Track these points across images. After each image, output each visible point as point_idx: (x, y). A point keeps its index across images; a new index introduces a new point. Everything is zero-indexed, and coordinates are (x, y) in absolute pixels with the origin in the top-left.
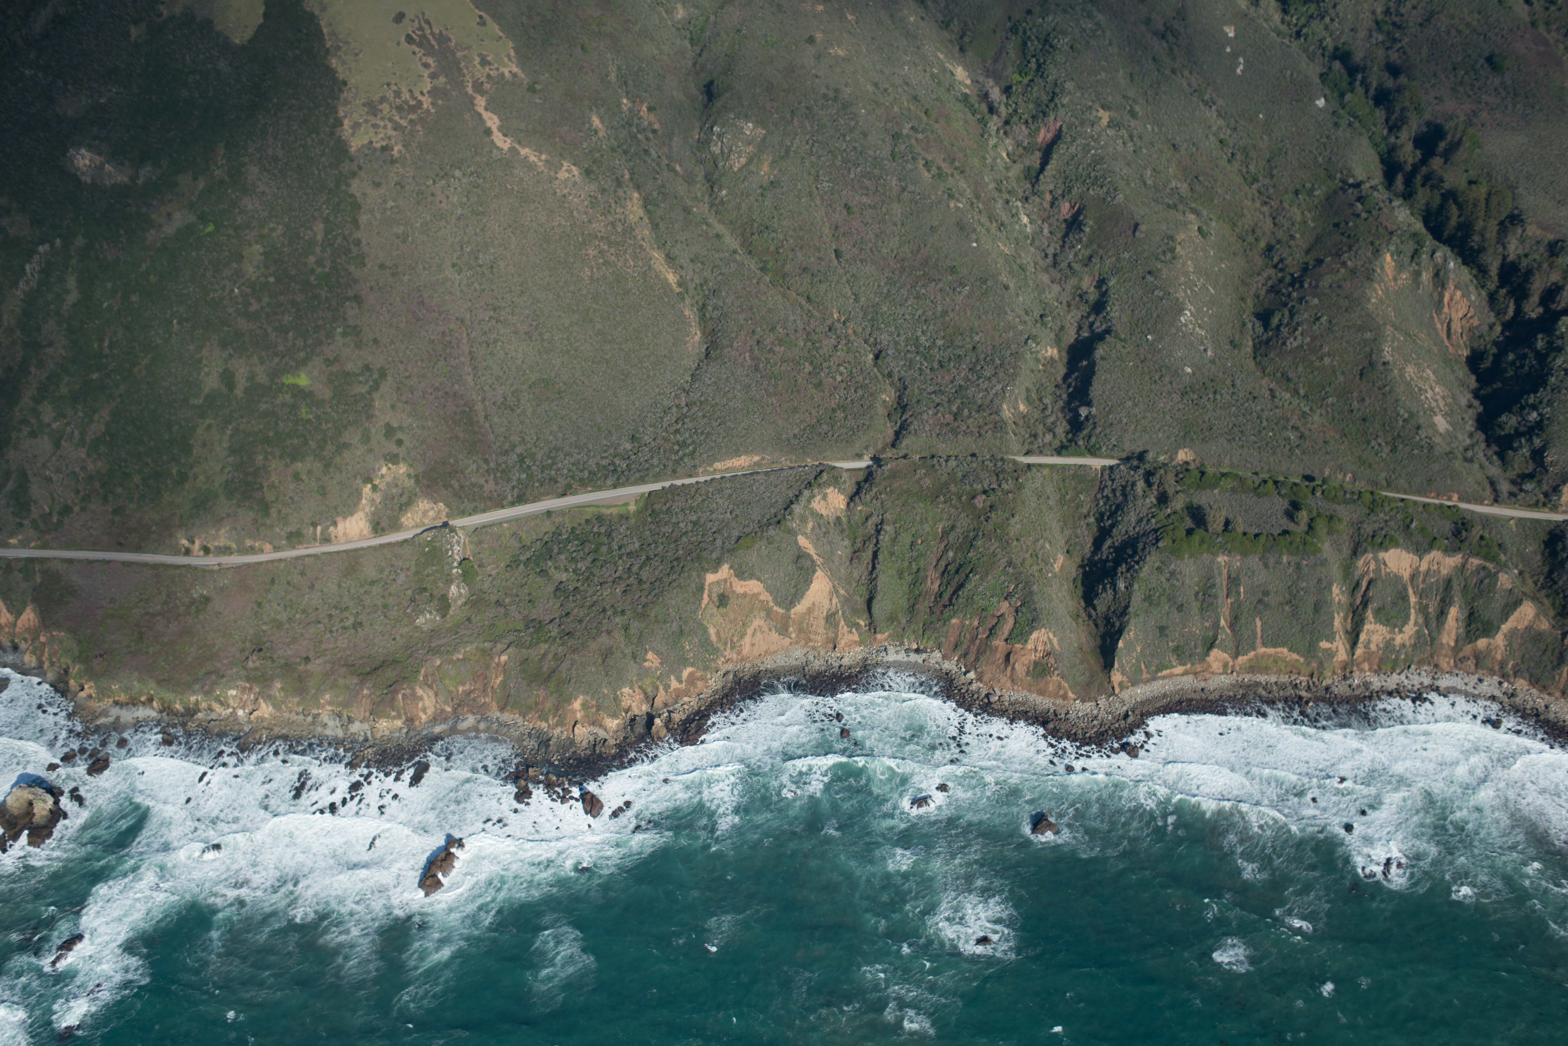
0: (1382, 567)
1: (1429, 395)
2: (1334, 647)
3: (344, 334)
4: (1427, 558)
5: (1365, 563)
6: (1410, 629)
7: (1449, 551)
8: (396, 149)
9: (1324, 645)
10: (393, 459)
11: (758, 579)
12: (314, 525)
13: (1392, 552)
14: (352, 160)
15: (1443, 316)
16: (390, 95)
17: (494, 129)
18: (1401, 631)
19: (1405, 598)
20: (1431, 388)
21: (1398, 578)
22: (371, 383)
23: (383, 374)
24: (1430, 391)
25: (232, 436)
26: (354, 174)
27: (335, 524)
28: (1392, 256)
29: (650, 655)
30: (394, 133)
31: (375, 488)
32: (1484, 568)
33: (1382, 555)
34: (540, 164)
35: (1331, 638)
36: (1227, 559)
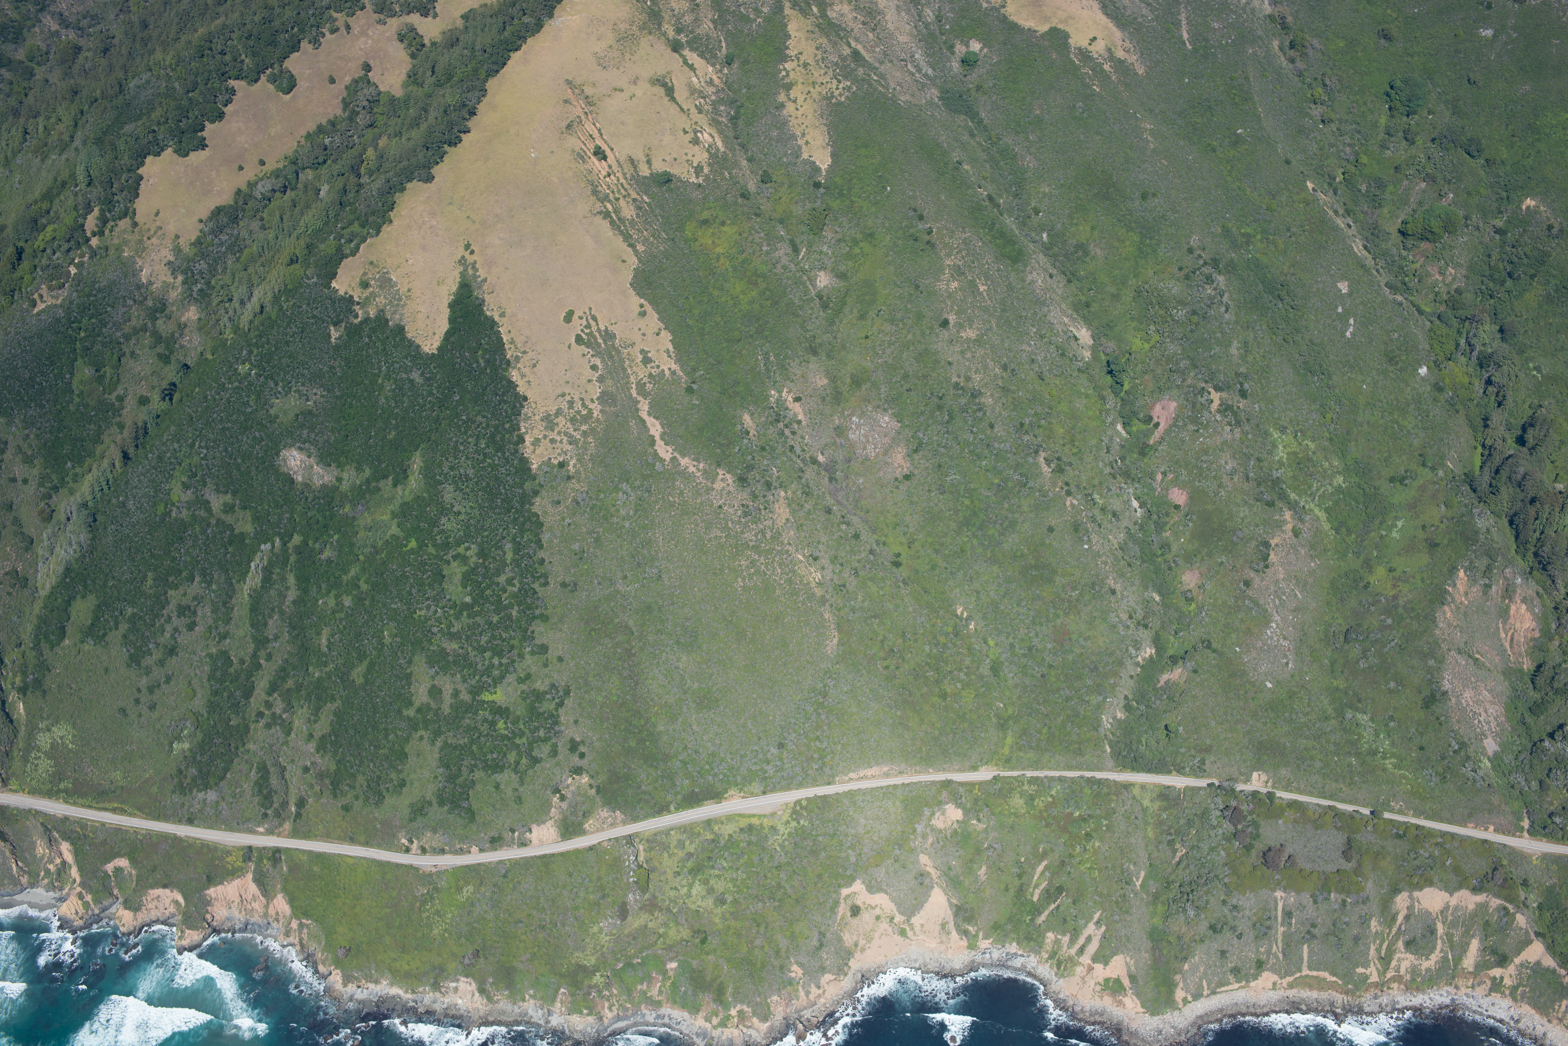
0: (1416, 904)
1: (1481, 719)
2: (1368, 972)
3: (533, 653)
4: (1457, 895)
5: (1401, 901)
6: (1435, 957)
7: (1475, 890)
8: (571, 463)
9: (1360, 970)
10: (578, 771)
11: (886, 893)
12: (513, 831)
13: (1426, 890)
14: (534, 478)
15: (1508, 627)
16: (565, 407)
17: (657, 438)
18: (1427, 959)
19: (1433, 931)
20: (1486, 711)
21: (1428, 913)
22: (557, 700)
23: (567, 692)
24: (1483, 714)
25: (442, 749)
26: (536, 493)
27: (530, 831)
28: (1465, 572)
29: (795, 968)
30: (569, 447)
31: (563, 798)
32: (1505, 908)
33: (1416, 894)
34: (698, 474)
35: (1366, 965)
36: (1283, 895)
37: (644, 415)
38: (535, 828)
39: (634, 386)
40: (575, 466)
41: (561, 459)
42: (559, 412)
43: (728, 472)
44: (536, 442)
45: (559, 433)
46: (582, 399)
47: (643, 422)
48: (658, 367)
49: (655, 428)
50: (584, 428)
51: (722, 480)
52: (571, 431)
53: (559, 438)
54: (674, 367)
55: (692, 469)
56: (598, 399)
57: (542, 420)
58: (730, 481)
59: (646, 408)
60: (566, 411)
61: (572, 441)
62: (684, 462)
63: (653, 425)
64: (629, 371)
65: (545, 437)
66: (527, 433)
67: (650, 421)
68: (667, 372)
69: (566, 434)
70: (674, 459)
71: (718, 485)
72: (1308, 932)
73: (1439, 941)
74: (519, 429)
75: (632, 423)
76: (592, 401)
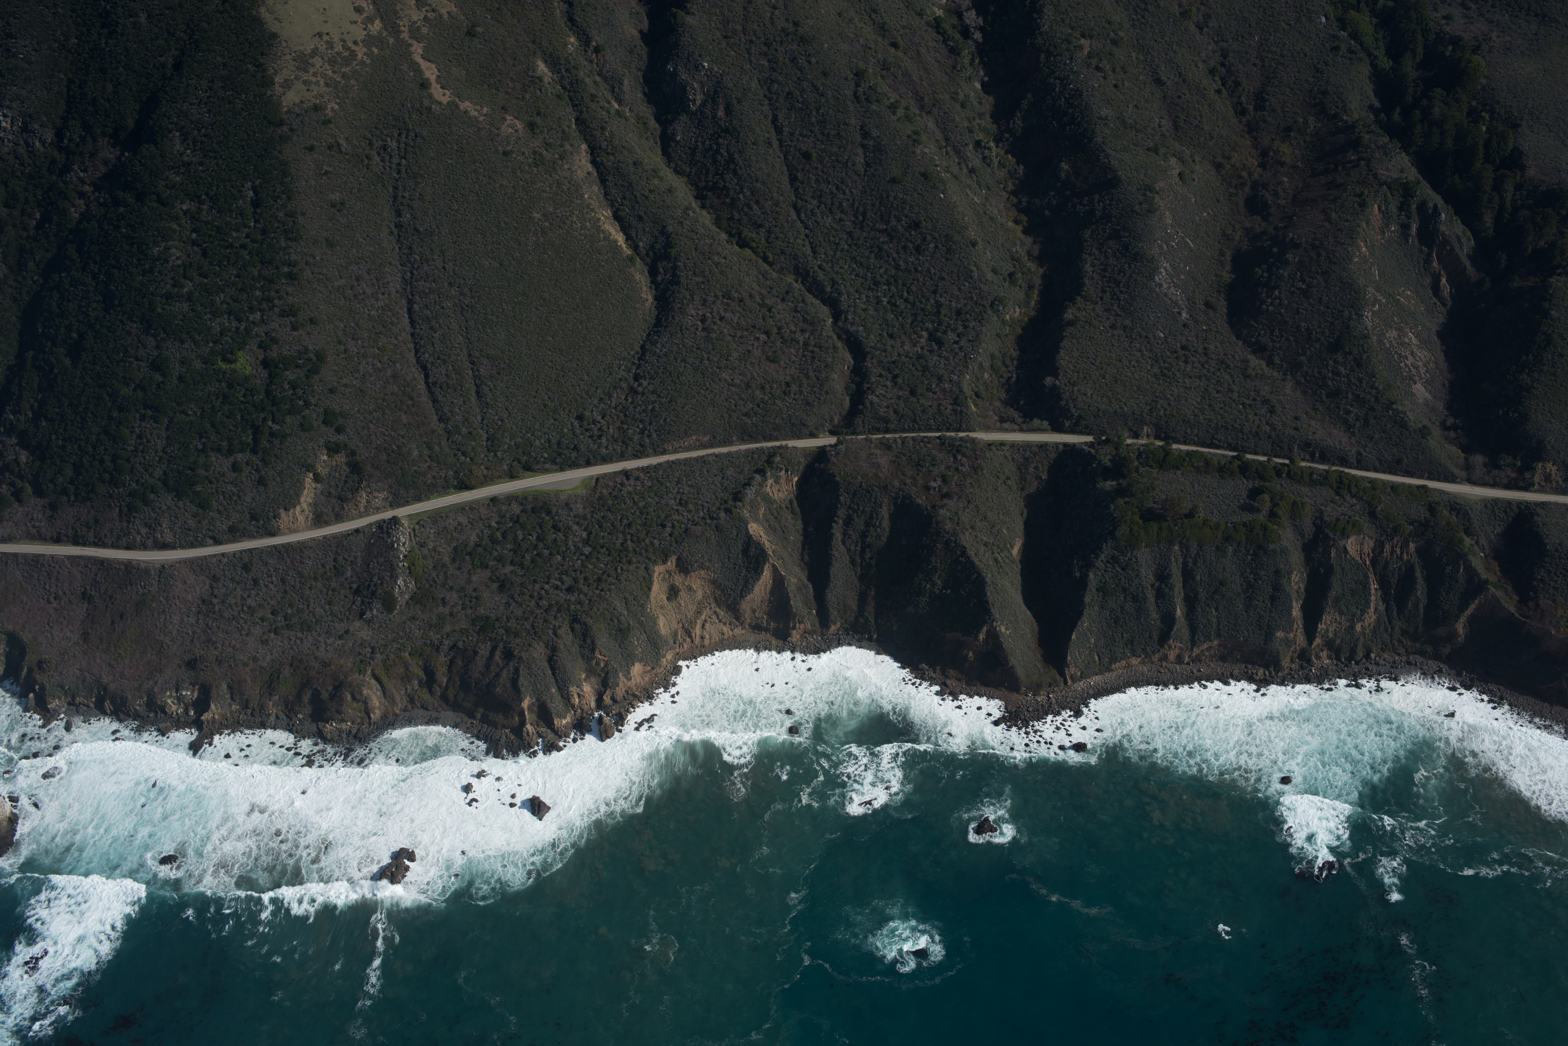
0: (1343, 554)
1: (1408, 362)
6: (1370, 617)
8: (330, 107)
13: (1353, 538)
14: (283, 122)
16: (322, 48)
18: (1360, 620)
20: (1412, 354)
21: (1358, 564)
24: (1410, 357)
26: (286, 139)
27: (278, 516)
28: (1379, 207)
30: (327, 90)
34: (481, 119)
37: (418, 59)
38: (282, 512)
39: (406, 30)
40: (333, 110)
41: (317, 102)
42: (315, 52)
43: (517, 118)
44: (287, 84)
45: (315, 74)
46: (343, 41)
47: (416, 64)
48: (435, 10)
49: (430, 72)
50: (346, 70)
51: (510, 126)
52: (330, 73)
53: (314, 80)
54: (453, 10)
55: (474, 113)
56: (363, 41)
57: (295, 60)
58: (519, 127)
59: (420, 51)
60: (324, 51)
61: (330, 83)
62: (463, 106)
63: (428, 69)
64: (401, 14)
65: (298, 77)
66: (276, 73)
67: (424, 64)
68: (446, 16)
69: (324, 76)
70: (452, 103)
71: (505, 131)
73: (1373, 599)
74: (267, 69)
75: (404, 66)
76: (355, 43)
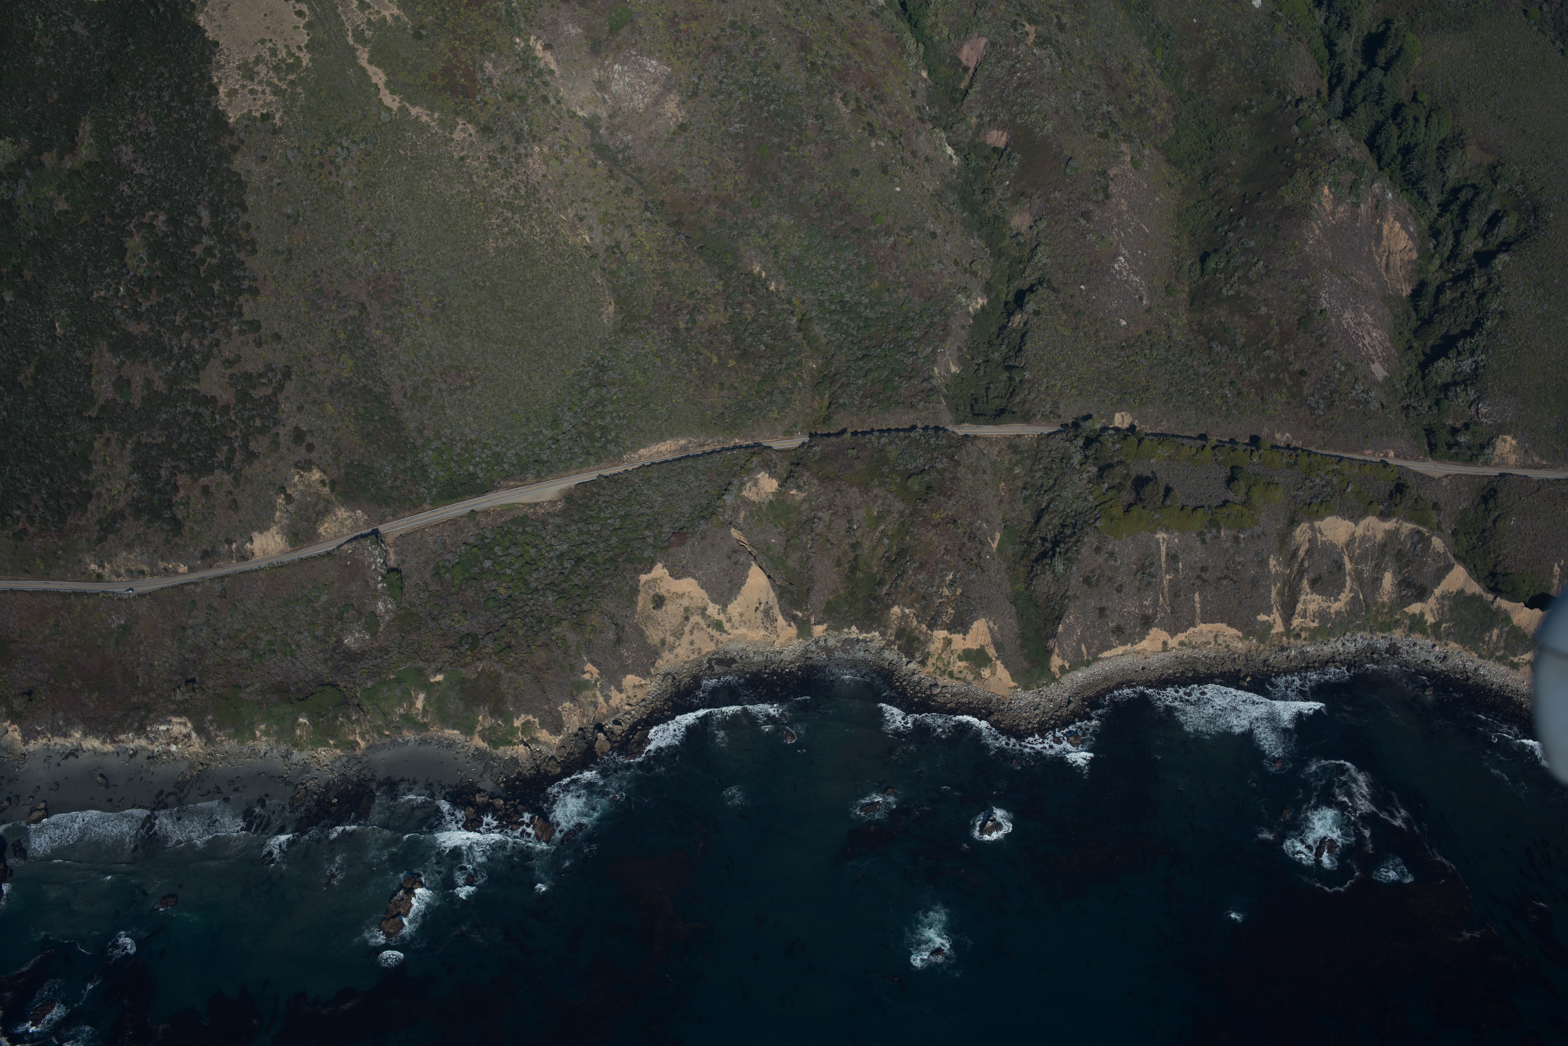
0: (1319, 535)
1: (1366, 342)
2: (1271, 619)
3: (241, 332)
4: (1363, 523)
5: (1301, 533)
6: (1345, 596)
7: (1384, 516)
8: (278, 116)
9: (1262, 617)
10: (306, 466)
11: (694, 577)
12: (229, 542)
13: (1328, 519)
14: (232, 133)
15: (1381, 250)
16: (267, 55)
17: (381, 85)
18: (1336, 600)
19: (1340, 566)
20: (1369, 333)
21: (1333, 546)
22: (275, 385)
23: (287, 374)
24: (1366, 336)
25: (133, 451)
26: (235, 149)
27: (251, 540)
28: (1330, 188)
29: (589, 667)
30: (274, 99)
31: (289, 499)
32: (1419, 532)
33: (1317, 524)
34: (433, 124)
35: (1268, 611)
36: (1165, 536)
37: (364, 63)
38: (256, 535)
39: (350, 33)
40: (281, 119)
41: (265, 111)
42: (258, 60)
43: (469, 122)
44: (232, 93)
45: (260, 83)
46: (287, 47)
47: (363, 69)
48: (378, 12)
49: (378, 76)
50: (292, 77)
51: (463, 130)
52: (275, 81)
53: (260, 89)
54: (396, 12)
55: (425, 118)
56: (307, 46)
57: (239, 68)
58: (472, 131)
59: (366, 56)
60: (268, 58)
61: (276, 91)
62: (414, 111)
63: (375, 74)
64: (343, 18)
65: (243, 86)
66: (220, 82)
67: (371, 69)
68: (389, 19)
69: (269, 84)
70: (402, 109)
71: (458, 135)
72: (1199, 577)
73: (1348, 578)
74: (211, 78)
75: (350, 72)
76: (299, 48)
